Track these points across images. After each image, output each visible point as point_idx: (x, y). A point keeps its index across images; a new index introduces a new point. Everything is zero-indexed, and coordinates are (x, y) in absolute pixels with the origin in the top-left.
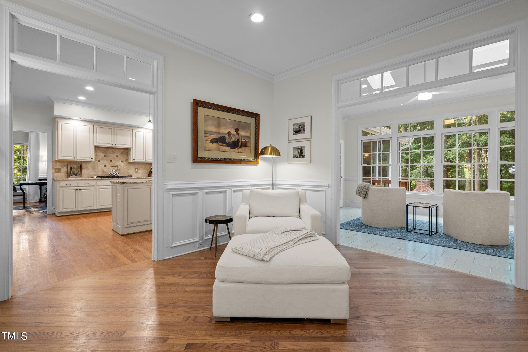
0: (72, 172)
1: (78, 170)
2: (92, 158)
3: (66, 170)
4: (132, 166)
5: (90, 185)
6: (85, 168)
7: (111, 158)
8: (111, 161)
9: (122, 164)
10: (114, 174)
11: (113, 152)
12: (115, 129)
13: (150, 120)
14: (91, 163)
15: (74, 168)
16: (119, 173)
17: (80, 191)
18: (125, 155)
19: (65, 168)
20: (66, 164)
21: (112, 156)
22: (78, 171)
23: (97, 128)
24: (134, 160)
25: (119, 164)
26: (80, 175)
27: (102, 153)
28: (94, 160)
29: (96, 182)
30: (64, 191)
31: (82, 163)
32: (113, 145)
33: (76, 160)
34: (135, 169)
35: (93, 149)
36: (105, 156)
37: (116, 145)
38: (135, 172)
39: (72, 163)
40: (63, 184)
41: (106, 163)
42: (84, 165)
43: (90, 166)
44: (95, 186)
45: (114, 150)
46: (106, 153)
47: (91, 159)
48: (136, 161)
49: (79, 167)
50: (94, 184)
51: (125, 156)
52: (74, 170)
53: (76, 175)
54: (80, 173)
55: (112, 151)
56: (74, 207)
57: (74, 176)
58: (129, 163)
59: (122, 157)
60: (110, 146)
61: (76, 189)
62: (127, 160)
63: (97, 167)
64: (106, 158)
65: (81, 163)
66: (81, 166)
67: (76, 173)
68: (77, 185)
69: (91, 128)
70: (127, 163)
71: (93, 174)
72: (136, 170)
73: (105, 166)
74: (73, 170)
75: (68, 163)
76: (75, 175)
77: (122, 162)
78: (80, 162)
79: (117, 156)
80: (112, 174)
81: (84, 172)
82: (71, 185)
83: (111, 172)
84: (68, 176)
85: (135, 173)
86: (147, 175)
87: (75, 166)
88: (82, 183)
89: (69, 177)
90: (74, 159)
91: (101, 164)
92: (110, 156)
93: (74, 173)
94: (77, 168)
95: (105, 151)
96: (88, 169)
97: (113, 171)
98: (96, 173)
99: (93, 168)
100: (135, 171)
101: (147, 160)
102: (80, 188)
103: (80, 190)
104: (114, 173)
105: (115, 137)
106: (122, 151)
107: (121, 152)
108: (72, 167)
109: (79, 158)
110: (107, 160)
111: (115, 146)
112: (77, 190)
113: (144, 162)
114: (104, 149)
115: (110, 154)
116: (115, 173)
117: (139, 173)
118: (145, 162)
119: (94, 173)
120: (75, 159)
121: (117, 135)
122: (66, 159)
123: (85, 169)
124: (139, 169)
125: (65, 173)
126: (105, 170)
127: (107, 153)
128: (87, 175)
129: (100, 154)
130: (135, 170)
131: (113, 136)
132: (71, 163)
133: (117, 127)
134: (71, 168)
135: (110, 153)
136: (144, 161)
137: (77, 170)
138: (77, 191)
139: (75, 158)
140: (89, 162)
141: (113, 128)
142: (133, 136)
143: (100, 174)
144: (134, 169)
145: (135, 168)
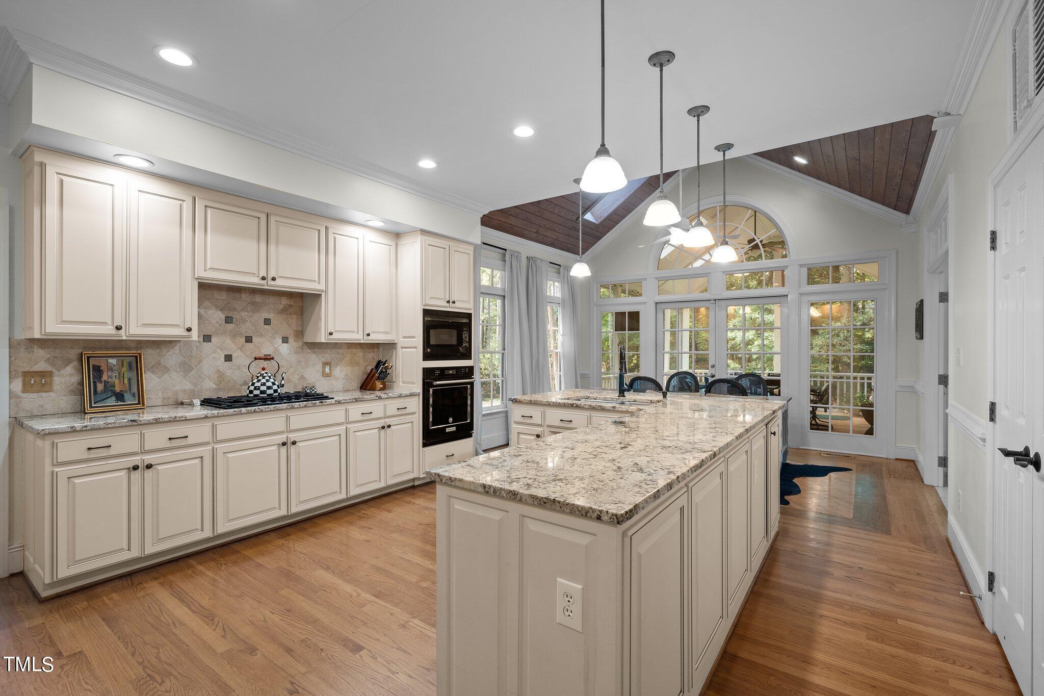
0: (100, 387)
1: (126, 375)
2: (189, 330)
3: (75, 379)
4: (314, 356)
5: (189, 441)
6: (153, 369)
7: (247, 328)
8: (249, 340)
9: (284, 349)
10: (269, 388)
11: (256, 307)
12: (273, 219)
13: (603, 145)
14: (177, 347)
15: (112, 370)
16: (283, 382)
17: (149, 474)
18: (294, 316)
19: (73, 372)
20: (74, 353)
21: (251, 321)
22: (126, 381)
23: (209, 211)
24: (331, 334)
25: (276, 350)
26: (134, 395)
27: (217, 307)
28: (195, 335)
29: (214, 427)
30: (77, 481)
31: (141, 348)
32: (263, 278)
33: (124, 338)
34: (325, 364)
35: (192, 294)
36: (229, 320)
37: (274, 279)
38: (325, 375)
39: (101, 349)
40: (72, 448)
41: (231, 345)
42: (148, 357)
43: (172, 358)
44: (207, 443)
45: (258, 298)
46: (230, 310)
47: (186, 333)
48: (338, 337)
49: (130, 364)
50: (207, 437)
51: (294, 320)
52: (111, 377)
53: (120, 397)
54: (135, 390)
55: (253, 303)
56: (125, 546)
57: (112, 401)
58: (306, 343)
59: (283, 325)
60: (253, 281)
61: (131, 466)
62: (300, 334)
63: (201, 361)
64: (230, 326)
65: (137, 349)
66: (137, 358)
67: (117, 389)
68: (136, 449)
69: (187, 206)
70: (301, 344)
71: (185, 391)
72: (327, 370)
73: (228, 358)
74: (105, 377)
75: (85, 348)
76: (113, 398)
77: (285, 340)
78: (133, 345)
79: (267, 322)
80: (263, 388)
81: (150, 381)
82: (112, 452)
83: (259, 381)
84: (87, 405)
85: (322, 378)
86: (357, 384)
87: (113, 361)
88: (157, 437)
89: (91, 407)
90: (114, 332)
91: (215, 352)
92: (244, 321)
93: (109, 388)
94: (124, 369)
95: (229, 303)
96: (167, 370)
97: (264, 377)
98: (195, 385)
99: (186, 368)
100: (323, 371)
101: (368, 335)
102: (149, 458)
103: (149, 467)
104: (269, 384)
105: (272, 247)
106: (285, 301)
107: (281, 307)
108: (99, 367)
109: (135, 330)
110: (234, 335)
111: (273, 283)
112: (136, 468)
113: (360, 340)
114: (223, 296)
115: (244, 314)
116: (274, 384)
117: (337, 379)
118: (362, 342)
119: (188, 386)
120: (122, 332)
121: (277, 243)
122: (75, 334)
123: (153, 372)
124: (337, 365)
125: (72, 392)
126: (229, 373)
127: (235, 309)
128: (160, 394)
129: (210, 312)
130: (324, 368)
131: (263, 246)
132: (94, 349)
133: (277, 215)
134: (98, 370)
135: (243, 310)
136: (358, 337)
137: (121, 376)
138: (136, 475)
139: (118, 328)
140: (171, 342)
141: (263, 218)
142: (326, 248)
143: (210, 389)
144: (319, 367)
145: (324, 360)
